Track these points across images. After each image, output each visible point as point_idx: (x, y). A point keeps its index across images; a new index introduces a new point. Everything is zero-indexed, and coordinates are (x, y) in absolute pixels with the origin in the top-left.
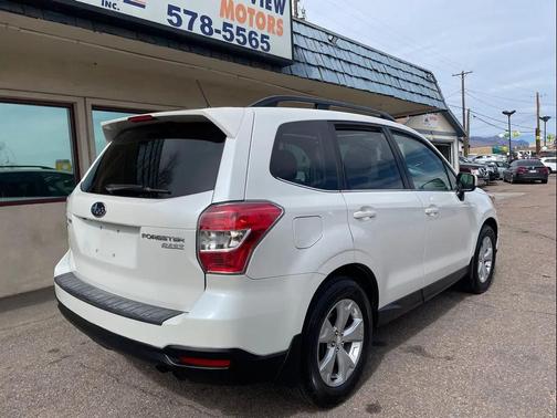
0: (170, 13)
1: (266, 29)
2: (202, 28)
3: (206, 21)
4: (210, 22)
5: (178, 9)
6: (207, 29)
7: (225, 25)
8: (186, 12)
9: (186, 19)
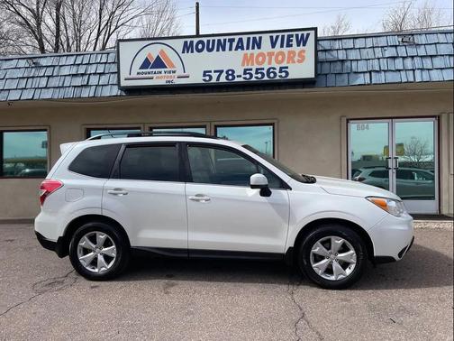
0: (204, 75)
1: (285, 62)
2: (227, 78)
3: (230, 72)
4: (233, 71)
5: (210, 72)
6: (230, 77)
7: (245, 70)
8: (215, 71)
9: (215, 76)
